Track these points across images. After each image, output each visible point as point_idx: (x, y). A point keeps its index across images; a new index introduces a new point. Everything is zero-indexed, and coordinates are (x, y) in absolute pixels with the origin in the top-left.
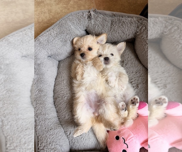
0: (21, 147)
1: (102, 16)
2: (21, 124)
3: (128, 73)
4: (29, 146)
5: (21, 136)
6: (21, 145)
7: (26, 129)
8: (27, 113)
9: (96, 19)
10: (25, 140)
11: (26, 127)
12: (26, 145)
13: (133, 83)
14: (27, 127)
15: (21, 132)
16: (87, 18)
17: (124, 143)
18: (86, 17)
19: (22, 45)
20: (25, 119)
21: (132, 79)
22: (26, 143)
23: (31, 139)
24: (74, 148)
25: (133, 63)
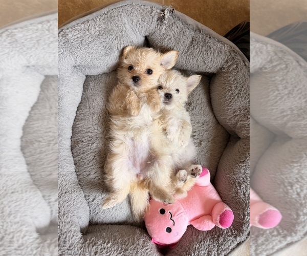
0: (4, 219)
1: (181, 24)
2: (4, 184)
3: (193, 122)
4: (16, 218)
5: (4, 203)
6: (4, 217)
7: (12, 193)
8: (15, 166)
9: (170, 26)
10: (9, 209)
11: (11, 189)
12: (12, 217)
13: (195, 137)
14: (15, 189)
15: (4, 197)
16: (156, 19)
17: (171, 219)
18: (155, 16)
19: (37, 49)
20: (11, 175)
21: (195, 132)
22: (11, 214)
23: (20, 208)
24: (96, 219)
25: (203, 109)
